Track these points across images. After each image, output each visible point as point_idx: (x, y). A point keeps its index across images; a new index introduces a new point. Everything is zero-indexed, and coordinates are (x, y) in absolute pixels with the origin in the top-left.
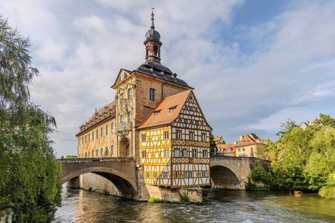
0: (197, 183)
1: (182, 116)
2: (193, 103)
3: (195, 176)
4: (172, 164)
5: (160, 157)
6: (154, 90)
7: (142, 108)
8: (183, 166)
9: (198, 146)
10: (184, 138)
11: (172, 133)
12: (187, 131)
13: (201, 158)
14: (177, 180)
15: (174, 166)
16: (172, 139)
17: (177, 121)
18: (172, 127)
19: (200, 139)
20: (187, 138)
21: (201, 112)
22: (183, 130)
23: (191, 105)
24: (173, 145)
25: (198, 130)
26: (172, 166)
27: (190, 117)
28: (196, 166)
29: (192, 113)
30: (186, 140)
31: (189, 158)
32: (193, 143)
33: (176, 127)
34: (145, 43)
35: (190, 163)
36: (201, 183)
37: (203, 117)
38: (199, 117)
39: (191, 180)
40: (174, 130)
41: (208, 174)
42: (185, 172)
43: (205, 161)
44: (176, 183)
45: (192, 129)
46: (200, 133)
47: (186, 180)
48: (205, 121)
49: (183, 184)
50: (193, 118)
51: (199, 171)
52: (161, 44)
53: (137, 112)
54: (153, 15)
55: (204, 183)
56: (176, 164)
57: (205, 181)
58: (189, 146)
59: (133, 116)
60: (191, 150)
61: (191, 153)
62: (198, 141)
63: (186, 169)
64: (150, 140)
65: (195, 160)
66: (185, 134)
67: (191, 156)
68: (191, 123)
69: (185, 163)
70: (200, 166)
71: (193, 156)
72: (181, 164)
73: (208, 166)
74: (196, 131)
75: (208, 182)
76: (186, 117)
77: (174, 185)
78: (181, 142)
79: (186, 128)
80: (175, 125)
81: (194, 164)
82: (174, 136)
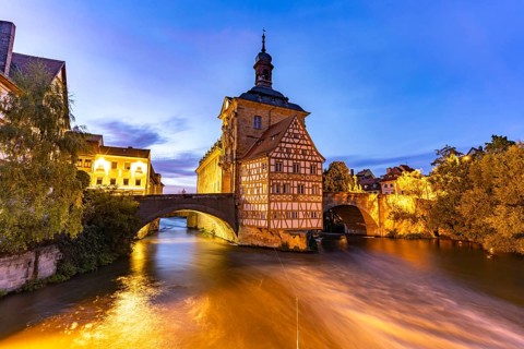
0: (304, 226)
1: (283, 145)
2: (299, 129)
3: (301, 216)
4: (270, 201)
5: (258, 194)
6: (260, 117)
7: (245, 138)
8: (284, 204)
9: (305, 181)
10: (285, 170)
11: (270, 165)
12: (291, 163)
13: (309, 195)
14: (276, 222)
15: (272, 204)
16: (270, 172)
17: (277, 150)
18: (270, 157)
19: (308, 171)
20: (291, 170)
21: (310, 139)
22: (285, 162)
23: (296, 132)
24: (270, 179)
25: (305, 160)
26: (269, 204)
27: (294, 146)
28: (303, 205)
29: (297, 141)
30: (288, 173)
31: (293, 195)
32: (299, 177)
33: (275, 158)
34: (255, 67)
35: (294, 201)
36: (309, 226)
37: (312, 145)
38: (307, 145)
39: (295, 222)
40: (273, 161)
41: (320, 215)
42: (287, 212)
43: (315, 198)
44: (275, 224)
45: (296, 159)
46: (308, 165)
47: (289, 222)
48: (316, 150)
49: (284, 226)
50: (299, 147)
51: (306, 211)
52: (272, 67)
53: (238, 143)
54: (264, 37)
55: (314, 226)
56: (276, 201)
57: (317, 223)
58: (293, 180)
59: (235, 148)
60: (296, 185)
61: (296, 189)
62: (305, 174)
63: (289, 208)
64: (250, 174)
65: (301, 197)
66: (288, 166)
67: (296, 192)
68: (296, 153)
69: (287, 201)
70: (309, 204)
71: (299, 192)
72: (281, 201)
73: (320, 205)
74: (303, 163)
75: (320, 225)
76: (288, 146)
77: (272, 227)
78: (282, 176)
79: (288, 159)
80: (274, 155)
81: (299, 202)
82: (273, 169)
